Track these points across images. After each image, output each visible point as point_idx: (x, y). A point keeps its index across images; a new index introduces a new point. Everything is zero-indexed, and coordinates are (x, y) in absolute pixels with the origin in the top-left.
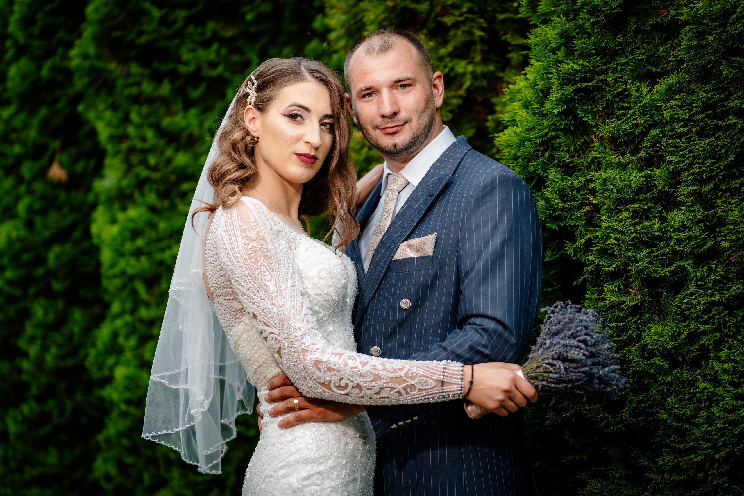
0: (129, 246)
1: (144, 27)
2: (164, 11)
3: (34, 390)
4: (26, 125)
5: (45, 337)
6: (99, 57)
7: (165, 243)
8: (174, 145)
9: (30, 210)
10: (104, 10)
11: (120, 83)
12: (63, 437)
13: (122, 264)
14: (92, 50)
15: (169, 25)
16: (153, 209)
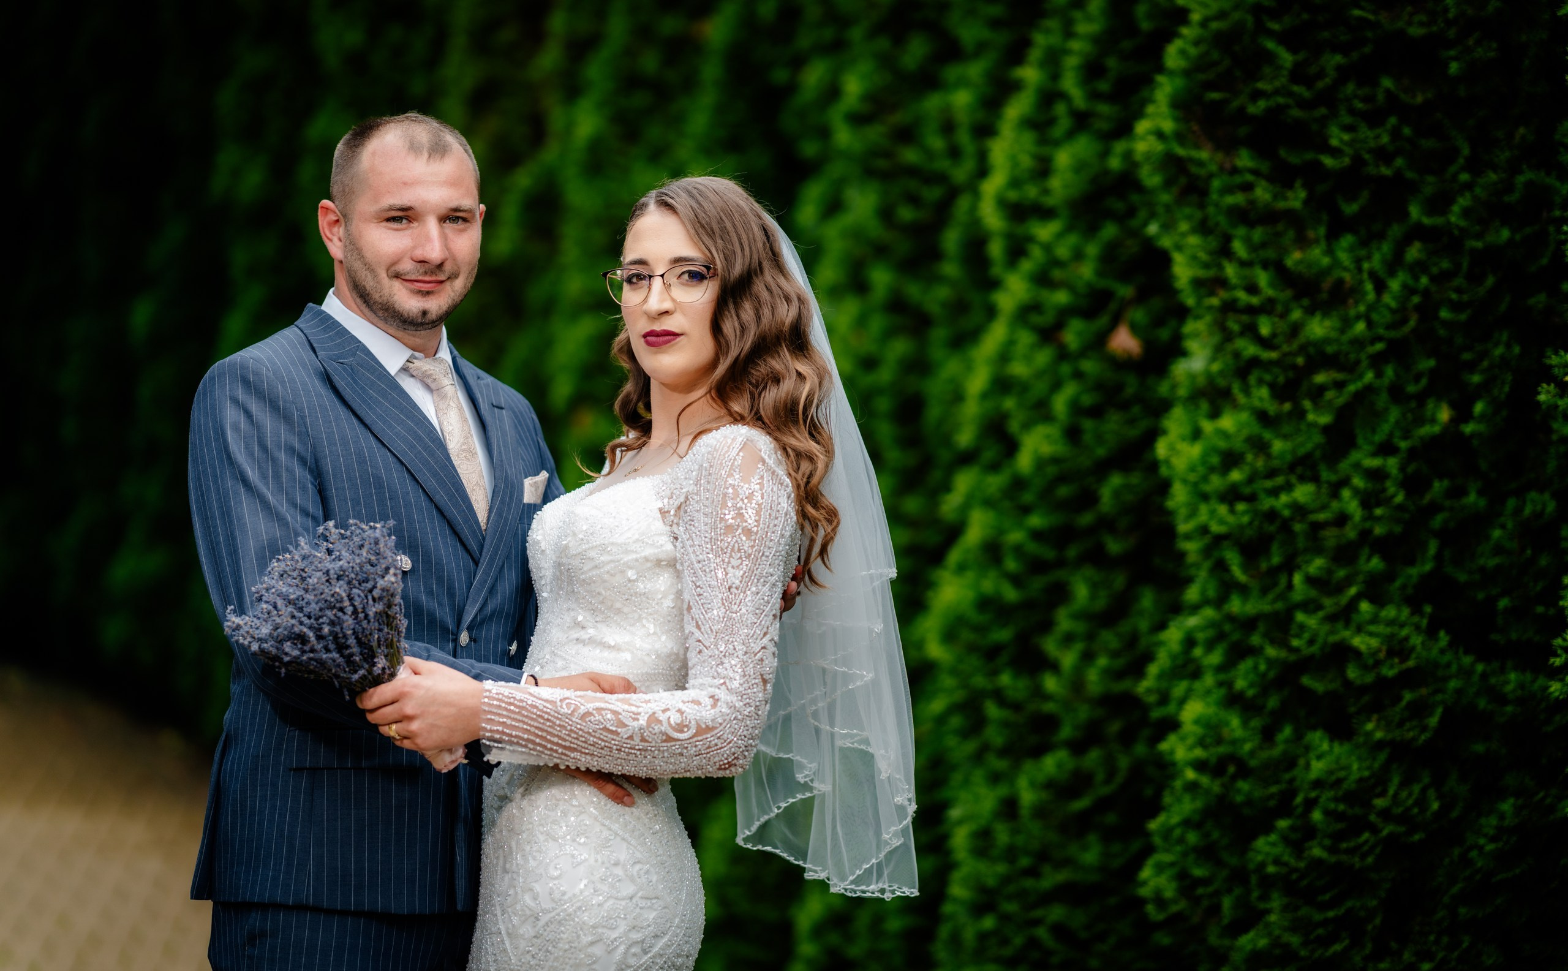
0: (1216, 482)
1: (1261, 85)
2: (1301, 56)
3: (1066, 732)
4: (1078, 255)
5: (1090, 637)
6: (1180, 137)
7: (1280, 480)
8: (1306, 302)
9: (1076, 409)
10: (1193, 51)
11: (1216, 184)
12: (1111, 818)
13: (1203, 514)
14: (1168, 126)
15: (1309, 82)
16: (1263, 417)
